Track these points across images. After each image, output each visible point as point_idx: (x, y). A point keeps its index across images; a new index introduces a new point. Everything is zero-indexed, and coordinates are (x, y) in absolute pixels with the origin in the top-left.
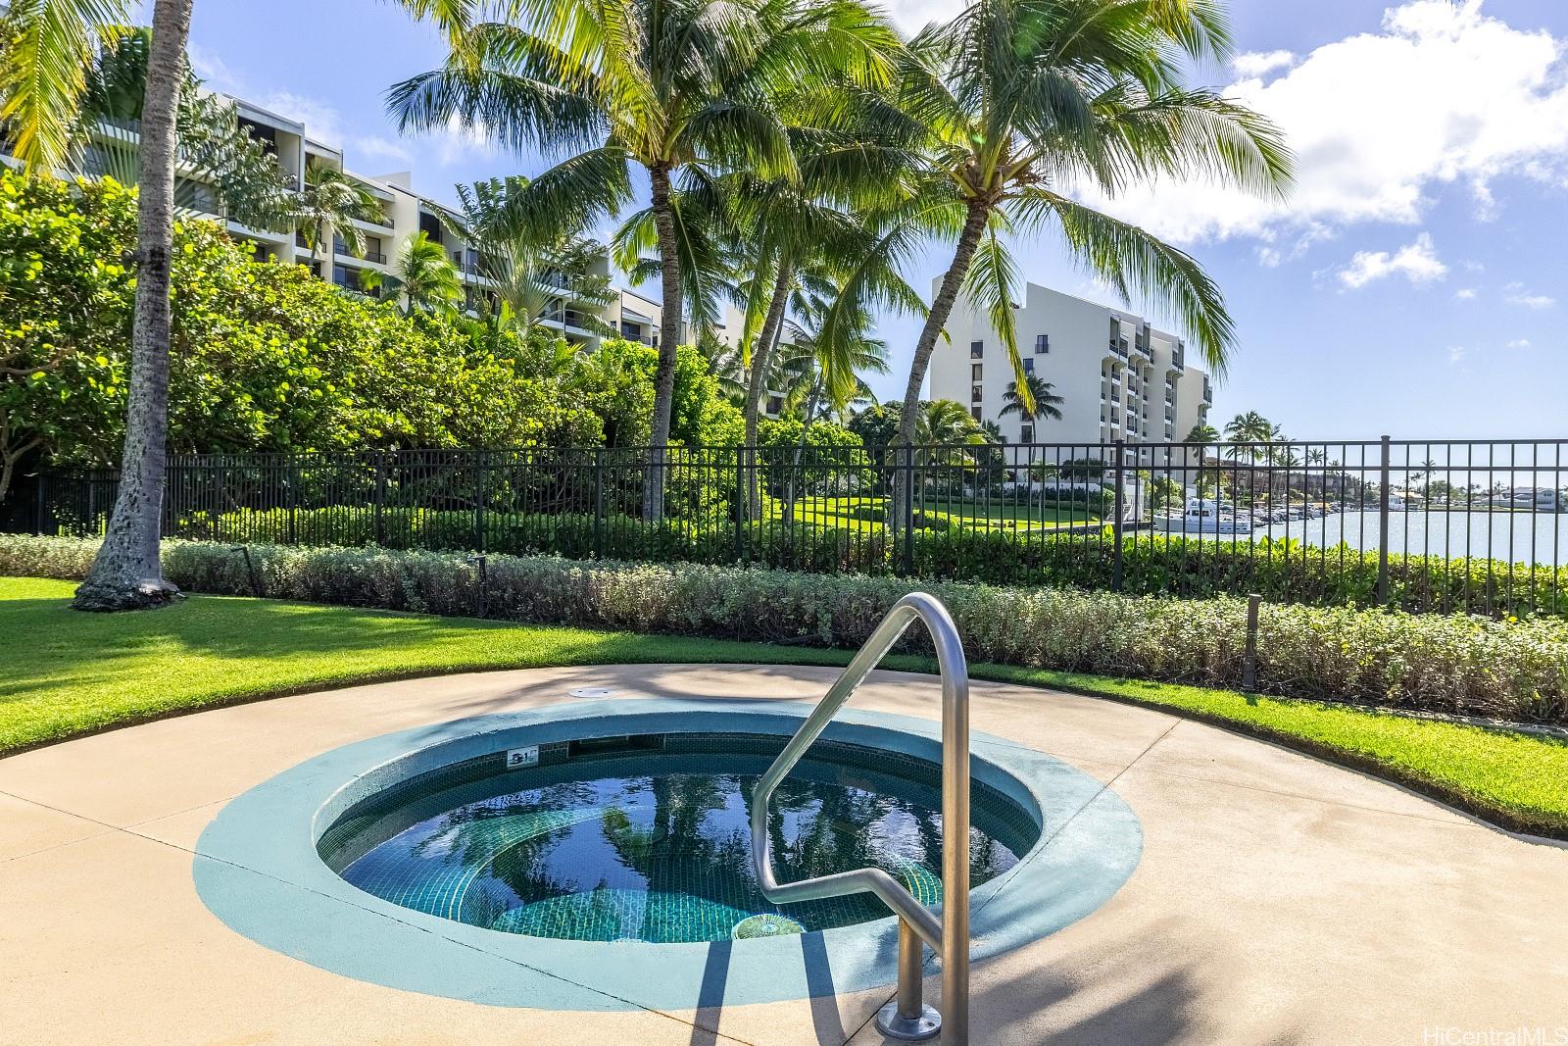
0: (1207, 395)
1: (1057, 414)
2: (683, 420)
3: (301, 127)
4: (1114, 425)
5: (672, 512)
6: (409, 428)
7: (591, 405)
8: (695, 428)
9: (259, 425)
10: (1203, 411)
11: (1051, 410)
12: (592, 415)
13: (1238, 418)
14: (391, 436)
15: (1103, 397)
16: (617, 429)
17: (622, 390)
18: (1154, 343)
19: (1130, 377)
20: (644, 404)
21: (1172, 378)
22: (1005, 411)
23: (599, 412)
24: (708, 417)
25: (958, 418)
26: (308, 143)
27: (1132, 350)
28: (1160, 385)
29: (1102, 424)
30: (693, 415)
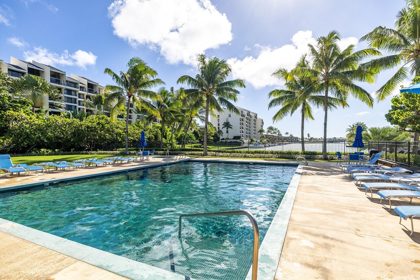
0: (263, 123)
1: (232, 128)
2: (165, 134)
3: (98, 84)
4: (243, 130)
5: (163, 147)
6: (133, 139)
7: (153, 134)
8: (166, 136)
9: (120, 140)
10: (262, 126)
11: (231, 127)
12: (153, 136)
13: (269, 127)
14: (131, 140)
15: (240, 125)
16: (156, 137)
17: (156, 131)
18: (251, 114)
19: (246, 121)
20: (159, 134)
21: (255, 121)
22: (223, 128)
23: (154, 135)
24: (168, 134)
25: (210, 131)
26: (99, 86)
27: (246, 116)
28: (252, 122)
29: (240, 129)
30: (166, 134)
